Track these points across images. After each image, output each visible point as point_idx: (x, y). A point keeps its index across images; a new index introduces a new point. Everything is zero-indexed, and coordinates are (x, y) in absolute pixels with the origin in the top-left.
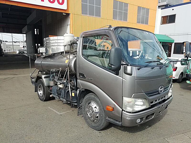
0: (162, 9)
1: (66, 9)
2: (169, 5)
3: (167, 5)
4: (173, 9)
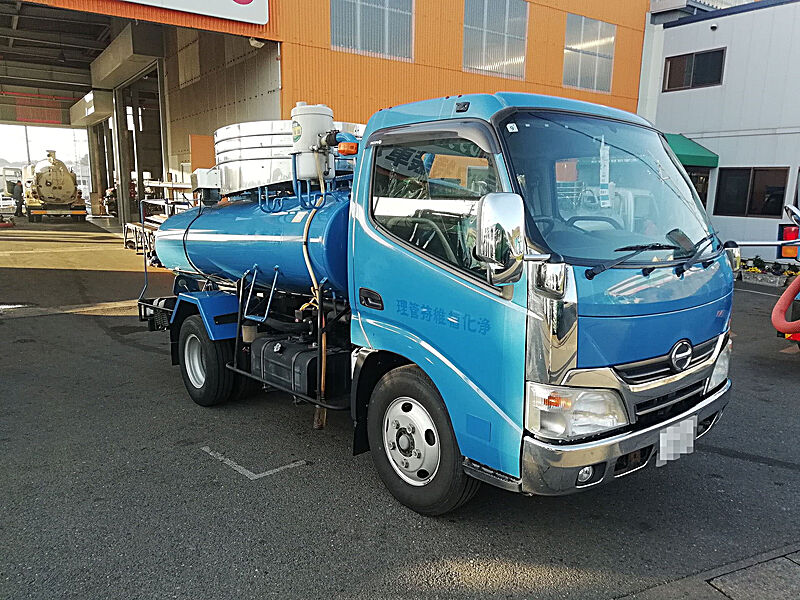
0: (666, 26)
2: (698, 9)
3: (689, 10)
4: (714, 28)
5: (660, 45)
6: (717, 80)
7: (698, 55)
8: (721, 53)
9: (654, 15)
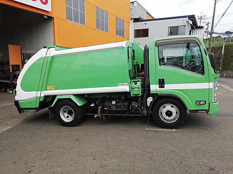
0: (134, 22)
1: (50, 11)
2: (141, 19)
3: (139, 19)
4: (145, 24)
5: (133, 27)
6: (147, 36)
7: (143, 30)
8: (148, 30)
9: (131, 19)
